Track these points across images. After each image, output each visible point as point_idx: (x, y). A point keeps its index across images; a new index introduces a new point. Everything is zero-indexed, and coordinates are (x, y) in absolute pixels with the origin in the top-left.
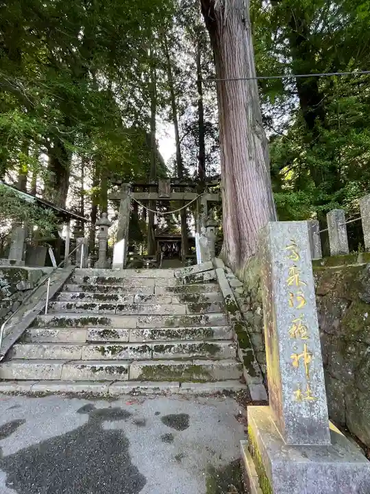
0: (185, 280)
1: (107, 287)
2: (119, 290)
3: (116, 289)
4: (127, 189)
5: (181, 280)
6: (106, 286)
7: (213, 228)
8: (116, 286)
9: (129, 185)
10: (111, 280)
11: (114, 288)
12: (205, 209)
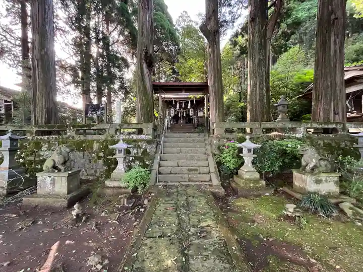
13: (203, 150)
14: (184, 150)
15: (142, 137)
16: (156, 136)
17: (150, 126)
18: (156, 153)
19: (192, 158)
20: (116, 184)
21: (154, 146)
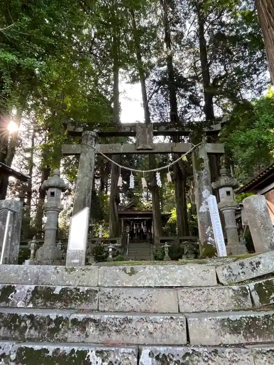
0: (254, 294)
1: (59, 320)
2: (91, 329)
3: (82, 325)
4: (91, 139)
5: (245, 295)
6: (53, 317)
7: (229, 189)
8: (80, 317)
9: (93, 133)
10: (67, 297)
11: (75, 321)
12: (206, 163)
13: (148, 251)
14: (138, 251)
15: (116, 244)
17: (120, 239)
21: (123, 249)
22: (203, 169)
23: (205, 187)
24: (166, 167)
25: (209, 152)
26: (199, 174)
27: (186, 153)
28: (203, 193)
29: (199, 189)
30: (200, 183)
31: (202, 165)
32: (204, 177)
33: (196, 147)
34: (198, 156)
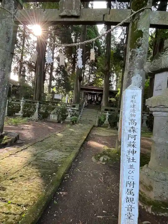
13: (96, 115)
14: (89, 115)
15: (75, 108)
16: (80, 109)
17: (78, 105)
18: (79, 114)
19: (91, 117)
20: (68, 120)
21: (79, 112)
22: (139, 46)
23: (136, 71)
24: (91, 41)
25: (153, 23)
26: (133, 52)
27: (120, 23)
28: (132, 79)
29: (129, 73)
30: (131, 65)
31: (139, 40)
32: (138, 58)
33: (135, 14)
34: (137, 27)
